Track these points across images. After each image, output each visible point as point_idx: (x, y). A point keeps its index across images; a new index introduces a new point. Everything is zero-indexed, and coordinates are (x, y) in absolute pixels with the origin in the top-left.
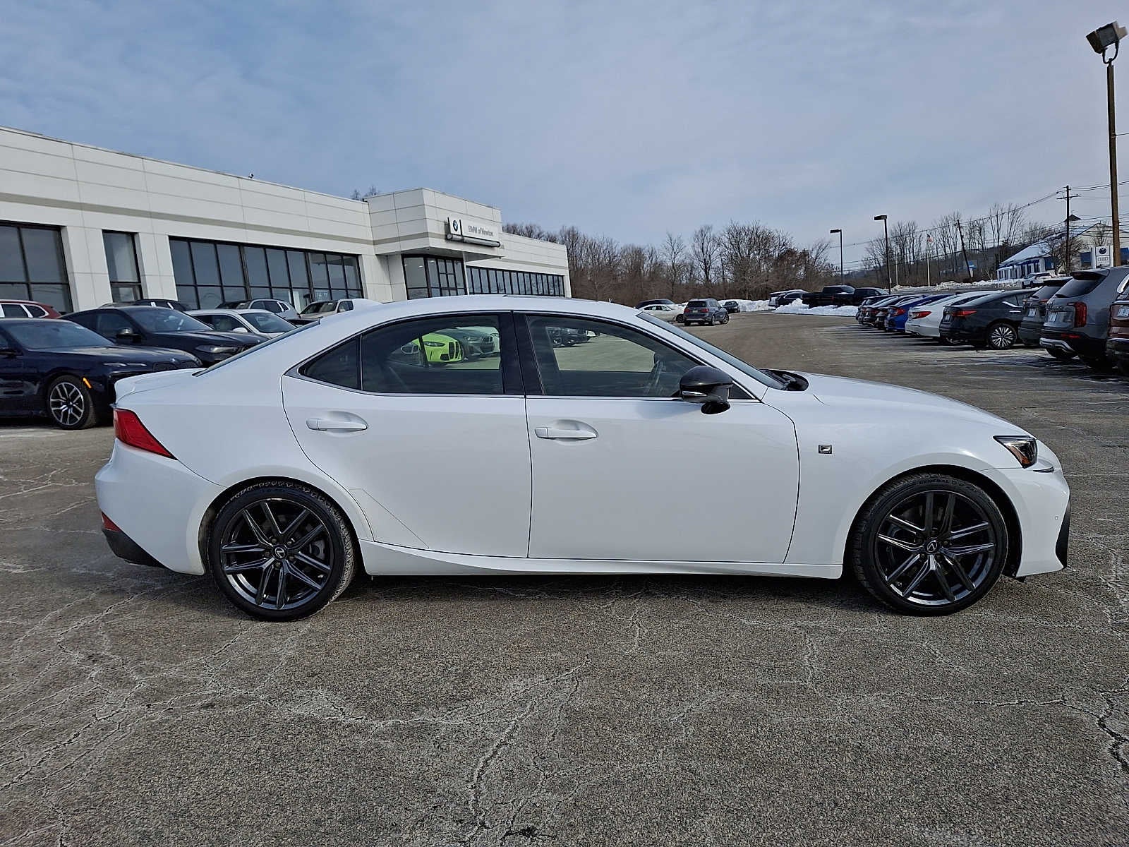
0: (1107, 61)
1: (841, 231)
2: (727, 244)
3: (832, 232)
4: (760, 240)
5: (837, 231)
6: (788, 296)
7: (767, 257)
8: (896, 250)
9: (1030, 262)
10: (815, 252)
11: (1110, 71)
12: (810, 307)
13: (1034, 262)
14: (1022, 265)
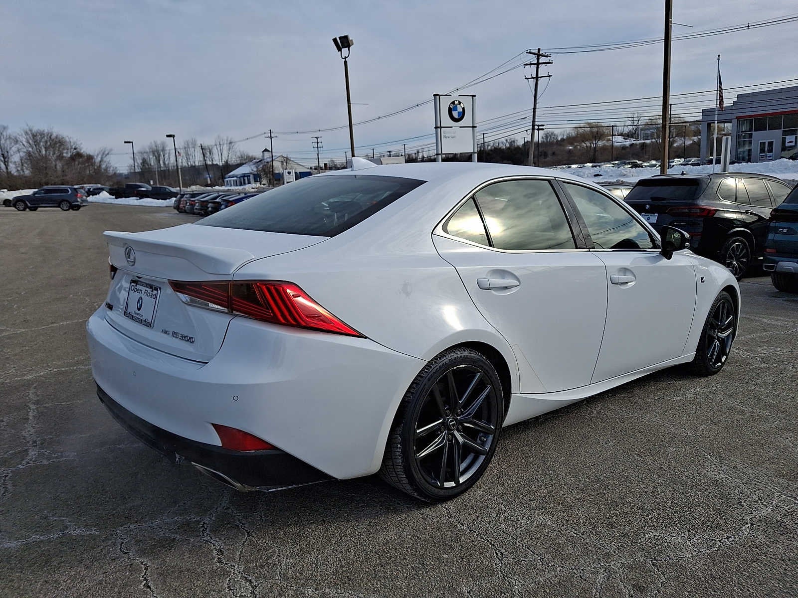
0: (343, 57)
1: (132, 142)
2: (24, 143)
3: (125, 142)
4: (57, 143)
5: (129, 142)
6: (94, 189)
7: (60, 157)
8: (153, 162)
9: (245, 176)
10: (100, 156)
11: (346, 63)
12: (116, 198)
13: (247, 176)
14: (239, 177)
